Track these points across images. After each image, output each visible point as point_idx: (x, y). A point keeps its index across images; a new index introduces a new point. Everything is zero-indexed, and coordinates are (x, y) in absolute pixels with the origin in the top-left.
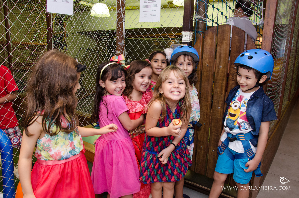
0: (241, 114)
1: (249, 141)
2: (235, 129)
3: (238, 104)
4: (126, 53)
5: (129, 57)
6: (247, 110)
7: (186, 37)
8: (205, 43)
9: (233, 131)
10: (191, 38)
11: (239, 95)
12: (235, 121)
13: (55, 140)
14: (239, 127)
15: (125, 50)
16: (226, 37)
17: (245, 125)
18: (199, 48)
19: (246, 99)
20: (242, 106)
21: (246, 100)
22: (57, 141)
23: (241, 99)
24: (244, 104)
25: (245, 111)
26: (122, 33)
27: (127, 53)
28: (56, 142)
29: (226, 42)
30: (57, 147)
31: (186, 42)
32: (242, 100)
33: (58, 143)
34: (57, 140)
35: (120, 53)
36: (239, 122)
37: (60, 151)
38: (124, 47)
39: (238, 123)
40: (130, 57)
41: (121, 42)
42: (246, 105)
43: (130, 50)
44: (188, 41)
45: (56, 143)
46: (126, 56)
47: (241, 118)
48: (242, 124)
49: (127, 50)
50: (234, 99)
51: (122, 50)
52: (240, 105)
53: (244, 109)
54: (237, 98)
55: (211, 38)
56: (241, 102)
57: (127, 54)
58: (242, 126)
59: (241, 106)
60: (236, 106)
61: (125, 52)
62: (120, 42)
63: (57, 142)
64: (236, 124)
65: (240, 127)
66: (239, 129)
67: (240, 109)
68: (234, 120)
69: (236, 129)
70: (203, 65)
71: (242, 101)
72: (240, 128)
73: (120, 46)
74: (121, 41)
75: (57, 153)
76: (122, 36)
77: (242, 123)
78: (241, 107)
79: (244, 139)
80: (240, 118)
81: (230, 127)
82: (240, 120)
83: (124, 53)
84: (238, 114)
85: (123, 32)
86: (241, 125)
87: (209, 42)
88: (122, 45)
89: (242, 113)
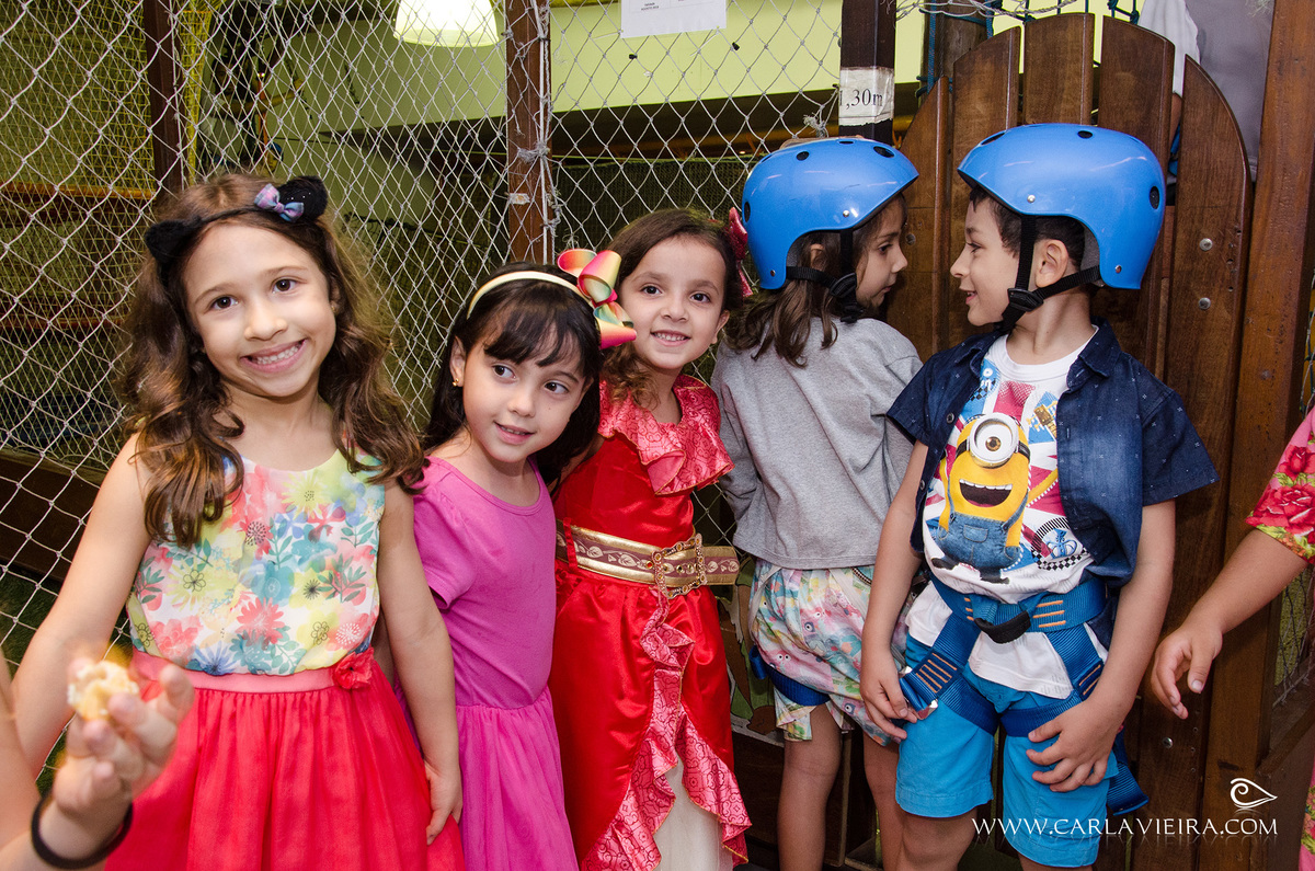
0: (1034, 483)
1: (1086, 626)
2: (1013, 569)
3: (1008, 434)
4: (560, 202)
5: (575, 226)
6: (1062, 454)
7: (860, 96)
8: (959, 123)
9: (1006, 581)
10: (889, 101)
11: (998, 385)
12: (1007, 527)
13: (195, 566)
14: (1036, 553)
15: (554, 188)
16: (1067, 84)
17: (1066, 538)
18: (931, 152)
19: (1046, 399)
20: (1035, 437)
21: (1048, 403)
22: (204, 571)
23: (1014, 400)
24: (1044, 424)
25: (1052, 465)
26: (538, 100)
27: (565, 204)
28: (194, 575)
29: (1068, 107)
30: (193, 601)
31: (862, 122)
32: (1022, 406)
33: (202, 582)
34: (201, 567)
35: (527, 205)
36: (1034, 528)
37: (199, 624)
38: (546, 172)
39: (1027, 534)
40: (581, 226)
41: (533, 148)
42: (1051, 429)
43: (577, 185)
44: (872, 120)
45: (194, 582)
46: (562, 217)
47: (1038, 505)
48: (1050, 538)
49: (565, 188)
50: (969, 405)
51: (540, 188)
52: (1021, 433)
53: (1044, 454)
54: (991, 400)
55: (988, 97)
56: (1018, 416)
57: (563, 208)
58: (1050, 546)
59: (1031, 441)
60: (993, 444)
61: (553, 200)
62: (525, 146)
63: (201, 577)
64: (1016, 539)
65: (1039, 557)
66: (1039, 563)
67: (1027, 455)
68: (1000, 519)
69: (1021, 565)
70: (950, 239)
71: (1028, 412)
72: (1042, 560)
73: (525, 167)
74: (528, 143)
75: (184, 630)
76: (538, 116)
77: (1045, 529)
78: (1030, 447)
79: (1064, 622)
80: (1032, 506)
81: (986, 559)
82: (1036, 519)
83: (550, 203)
84: (1016, 482)
85: (541, 96)
86: (1045, 540)
87: (981, 117)
88: (538, 162)
89: (1039, 474)
